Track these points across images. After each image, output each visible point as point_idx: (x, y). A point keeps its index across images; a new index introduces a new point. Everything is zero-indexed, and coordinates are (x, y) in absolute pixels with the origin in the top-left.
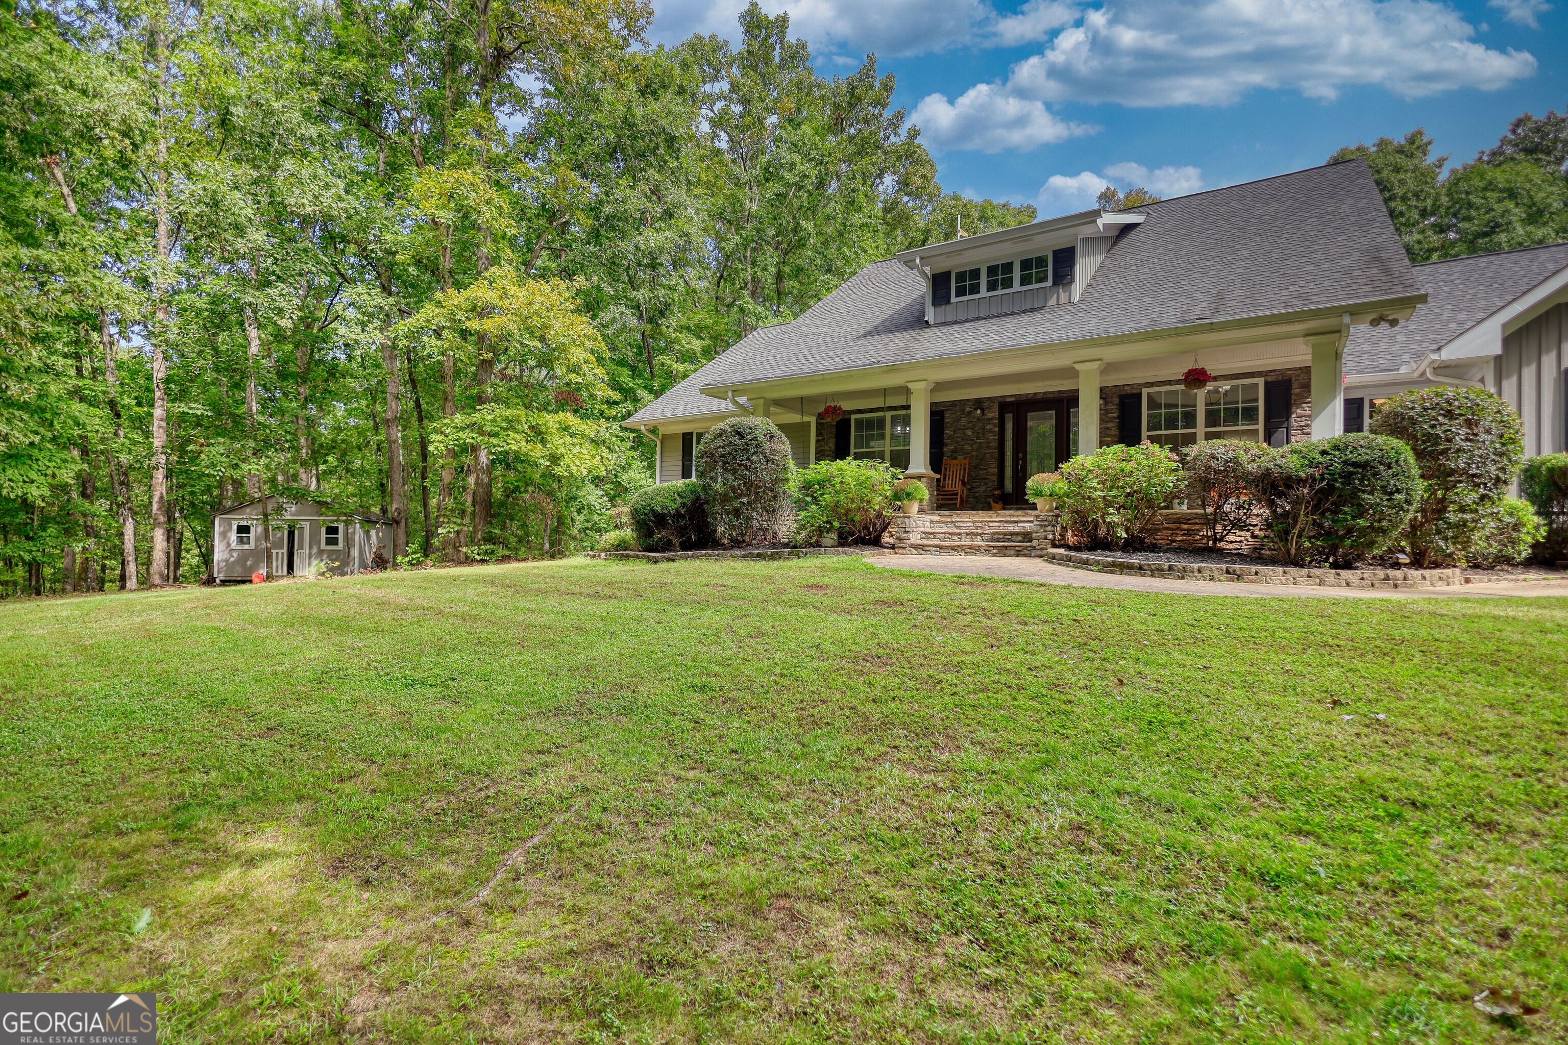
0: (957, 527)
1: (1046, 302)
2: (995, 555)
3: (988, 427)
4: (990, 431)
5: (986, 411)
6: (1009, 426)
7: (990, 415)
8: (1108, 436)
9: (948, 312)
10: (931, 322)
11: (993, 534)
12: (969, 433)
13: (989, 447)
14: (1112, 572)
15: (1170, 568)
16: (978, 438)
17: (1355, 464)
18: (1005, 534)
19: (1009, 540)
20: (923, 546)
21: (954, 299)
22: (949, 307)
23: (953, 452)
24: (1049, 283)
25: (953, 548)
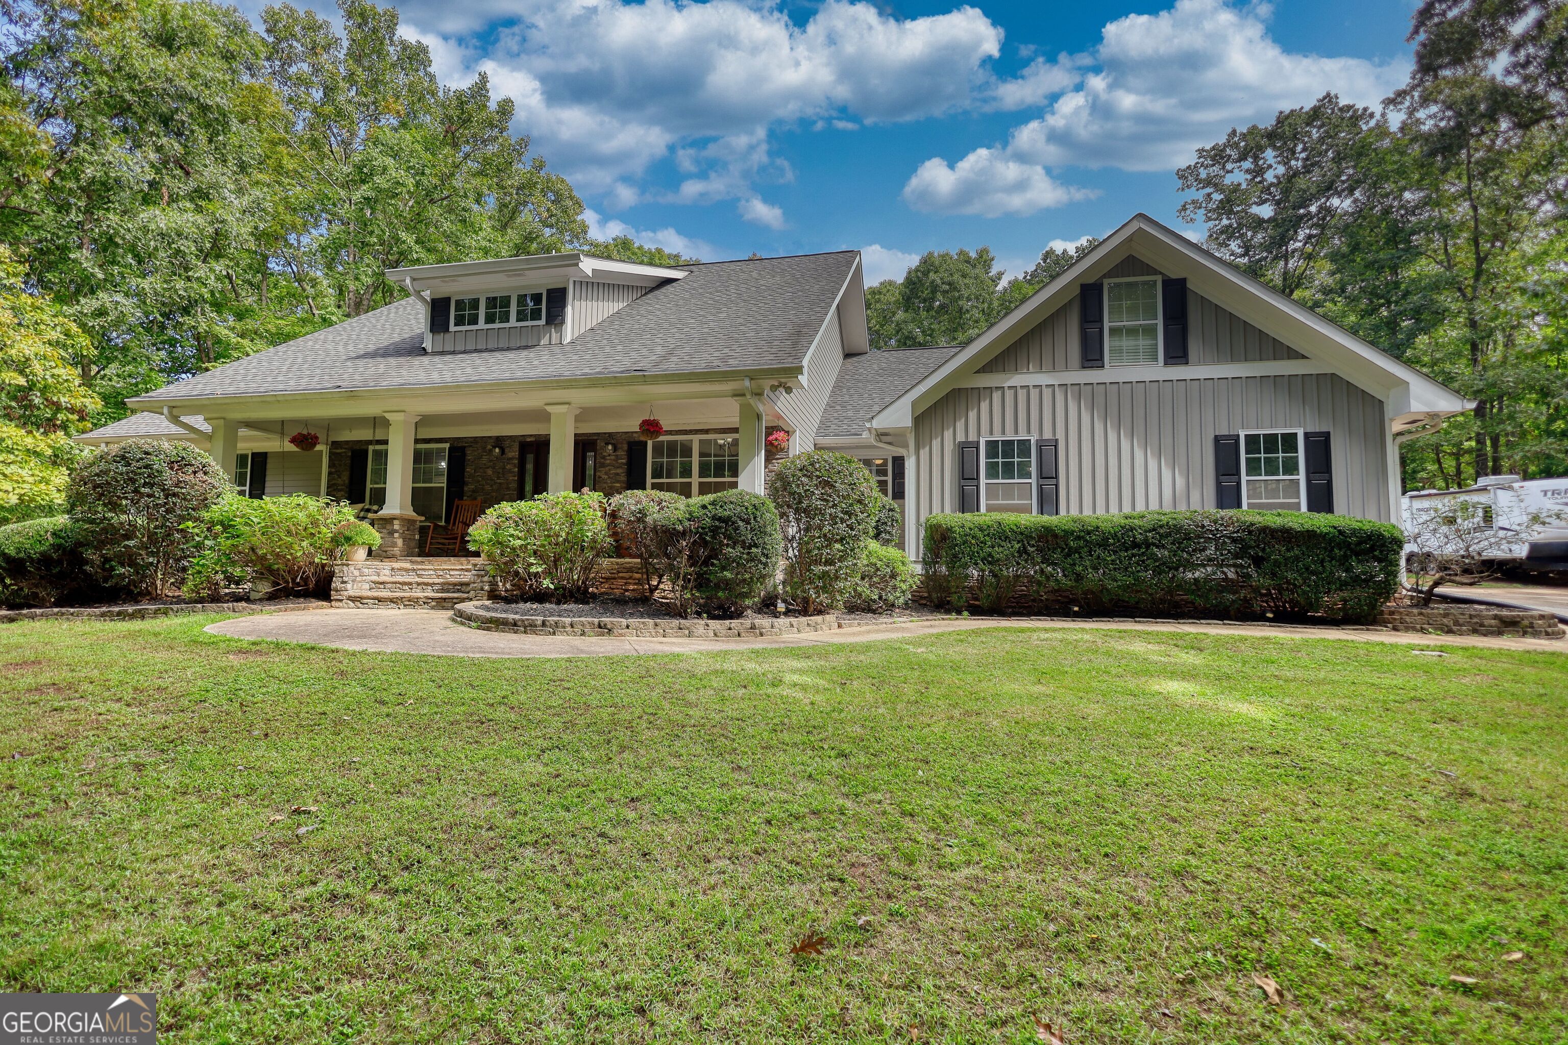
0: (419, 576)
1: (539, 341)
2: (433, 608)
3: (508, 467)
4: (510, 471)
5: (507, 450)
6: (530, 467)
7: (510, 455)
8: (618, 482)
9: (447, 341)
10: (429, 350)
11: (442, 584)
12: (490, 472)
13: (508, 489)
14: (488, 629)
15: (544, 624)
16: (498, 478)
17: (720, 519)
18: (455, 585)
19: (459, 591)
20: (361, 598)
21: (452, 328)
22: (447, 336)
23: (474, 491)
24: (543, 322)
25: (392, 600)
